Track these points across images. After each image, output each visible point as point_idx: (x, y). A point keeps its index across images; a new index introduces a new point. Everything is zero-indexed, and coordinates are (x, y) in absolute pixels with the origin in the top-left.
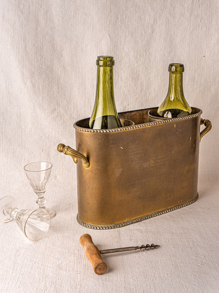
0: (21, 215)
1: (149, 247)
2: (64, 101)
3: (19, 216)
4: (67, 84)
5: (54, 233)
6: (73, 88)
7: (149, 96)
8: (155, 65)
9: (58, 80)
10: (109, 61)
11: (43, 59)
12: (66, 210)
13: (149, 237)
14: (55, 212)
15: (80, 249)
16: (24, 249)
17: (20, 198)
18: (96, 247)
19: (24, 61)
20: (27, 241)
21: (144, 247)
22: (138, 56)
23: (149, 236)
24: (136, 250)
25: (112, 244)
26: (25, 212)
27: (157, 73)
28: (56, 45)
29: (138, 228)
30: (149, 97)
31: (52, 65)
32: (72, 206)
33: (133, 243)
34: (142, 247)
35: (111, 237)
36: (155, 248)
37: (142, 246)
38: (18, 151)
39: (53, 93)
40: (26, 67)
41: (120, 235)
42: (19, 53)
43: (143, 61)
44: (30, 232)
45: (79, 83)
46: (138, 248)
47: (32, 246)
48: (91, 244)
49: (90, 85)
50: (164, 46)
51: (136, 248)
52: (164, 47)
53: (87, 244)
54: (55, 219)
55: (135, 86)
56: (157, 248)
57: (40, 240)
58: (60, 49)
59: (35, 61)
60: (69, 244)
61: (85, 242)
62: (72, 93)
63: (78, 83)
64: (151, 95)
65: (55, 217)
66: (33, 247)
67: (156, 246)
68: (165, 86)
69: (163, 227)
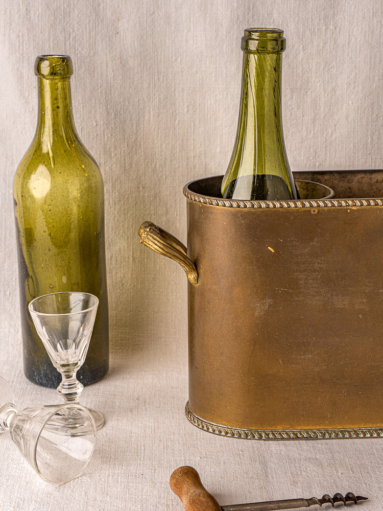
0: (23, 421)
1: (341, 499)
2: (122, 146)
3: (21, 424)
4: (129, 102)
5: (104, 467)
6: (144, 112)
7: (332, 134)
8: (350, 54)
9: (106, 92)
10: (273, 40)
11: (71, 39)
12: (131, 411)
13: (338, 477)
14: (104, 415)
15: (170, 503)
16: (33, 502)
17: (13, 382)
18: (211, 497)
19: (23, 44)
20: (40, 484)
21: (329, 501)
22: (308, 33)
23: (340, 474)
24: (309, 506)
25: (250, 492)
26: (35, 414)
27: (353, 74)
28: (102, 5)
29: (310, 456)
30: (334, 136)
31: (92, 54)
32: (145, 402)
33: (300, 490)
34: (324, 500)
35: (245, 475)
36: (356, 503)
37: (324, 496)
38: (6, 267)
39: (95, 124)
40: (28, 60)
41: (266, 472)
42: (11, 24)
43: (318, 45)
44: (46, 463)
45: (160, 99)
46: (315, 503)
47: (52, 497)
48: (198, 491)
49: (186, 105)
50: (373, 9)
51: (310, 502)
52: (372, 11)
53: (190, 490)
54: (105, 434)
55: (298, 108)
56: (361, 503)
57: (72, 481)
58: (112, 15)
59: (52, 45)
60: (142, 491)
61: (185, 486)
62: (142, 126)
63: (157, 100)
64: (337, 131)
65: (104, 428)
66: (54, 497)
67: (360, 498)
68: (373, 109)
69: (374, 454)
